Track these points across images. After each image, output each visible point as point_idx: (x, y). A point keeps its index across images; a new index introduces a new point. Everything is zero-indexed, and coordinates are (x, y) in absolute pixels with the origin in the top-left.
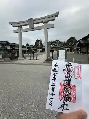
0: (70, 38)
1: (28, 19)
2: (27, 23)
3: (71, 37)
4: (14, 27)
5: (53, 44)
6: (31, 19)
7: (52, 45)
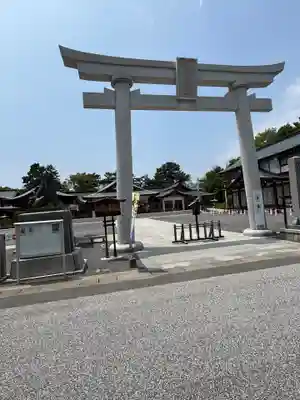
1: (181, 60)
3: (167, 163)
4: (83, 76)
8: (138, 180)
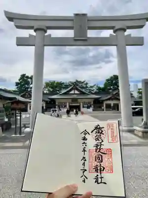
0: (111, 78)
1: (77, 15)
2: (69, 24)
3: (114, 76)
5: (77, 89)
6: (84, 15)
7: (72, 92)
8: (92, 87)
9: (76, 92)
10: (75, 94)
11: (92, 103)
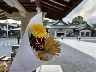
9: (62, 24)
10: (60, 25)
11: (72, 31)
